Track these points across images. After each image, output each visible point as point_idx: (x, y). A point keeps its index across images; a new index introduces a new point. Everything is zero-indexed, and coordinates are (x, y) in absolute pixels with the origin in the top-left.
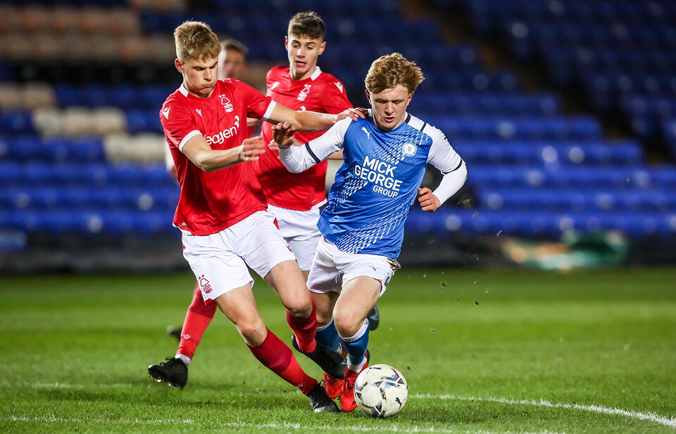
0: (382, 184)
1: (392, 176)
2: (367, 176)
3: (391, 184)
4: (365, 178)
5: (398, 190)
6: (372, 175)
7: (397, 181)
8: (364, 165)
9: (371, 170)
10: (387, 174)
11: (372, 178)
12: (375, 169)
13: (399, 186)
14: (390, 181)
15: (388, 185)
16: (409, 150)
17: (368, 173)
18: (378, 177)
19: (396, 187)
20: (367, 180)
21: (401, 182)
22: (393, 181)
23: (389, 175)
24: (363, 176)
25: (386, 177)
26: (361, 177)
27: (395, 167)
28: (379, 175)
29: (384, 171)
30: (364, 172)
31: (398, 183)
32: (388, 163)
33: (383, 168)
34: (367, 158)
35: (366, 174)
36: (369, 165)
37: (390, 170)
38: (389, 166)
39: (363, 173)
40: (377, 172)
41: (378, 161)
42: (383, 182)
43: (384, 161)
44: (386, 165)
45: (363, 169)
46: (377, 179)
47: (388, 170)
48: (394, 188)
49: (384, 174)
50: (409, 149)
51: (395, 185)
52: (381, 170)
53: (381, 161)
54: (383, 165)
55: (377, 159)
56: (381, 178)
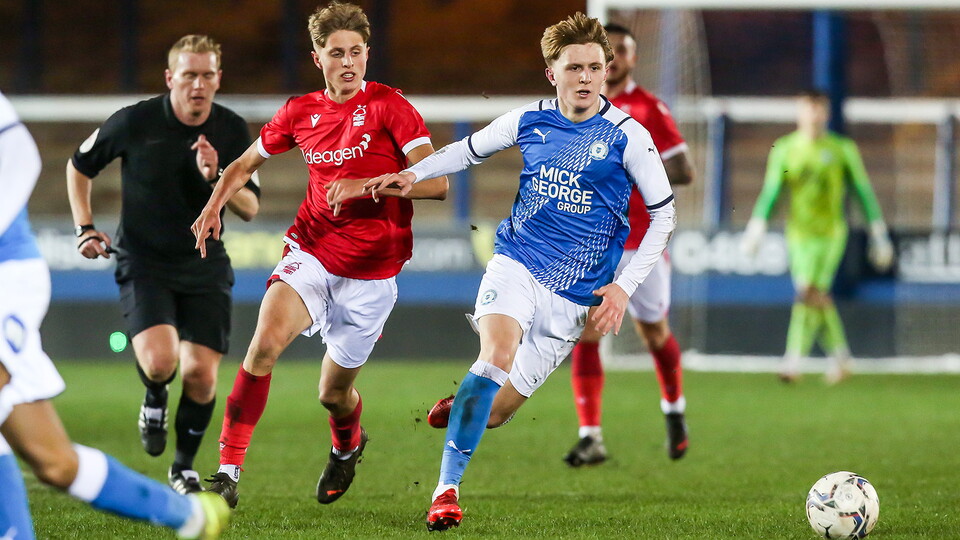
0: (567, 200)
1: (578, 186)
2: (547, 191)
3: (579, 197)
4: (546, 194)
5: (590, 203)
6: (553, 189)
7: (585, 192)
8: (541, 177)
9: (550, 183)
10: (571, 185)
11: (553, 193)
12: (555, 181)
13: (590, 198)
15: (575, 198)
16: (599, 151)
17: (547, 186)
18: (561, 190)
19: (586, 200)
20: (548, 196)
21: (592, 192)
22: (580, 193)
23: (574, 186)
24: (543, 190)
25: (571, 188)
26: (540, 192)
27: (579, 176)
28: (562, 188)
29: (567, 182)
30: (543, 185)
31: (587, 195)
32: (570, 172)
33: (565, 178)
34: (543, 167)
35: (545, 188)
36: (546, 175)
37: (573, 179)
38: (572, 174)
39: (541, 187)
41: (557, 170)
42: (569, 196)
43: (565, 169)
44: (568, 174)
45: (541, 182)
46: (560, 193)
47: (571, 179)
48: (584, 202)
49: (567, 185)
51: (584, 197)
52: (563, 180)
53: (560, 169)
54: (564, 174)
55: (555, 167)
56: (565, 191)
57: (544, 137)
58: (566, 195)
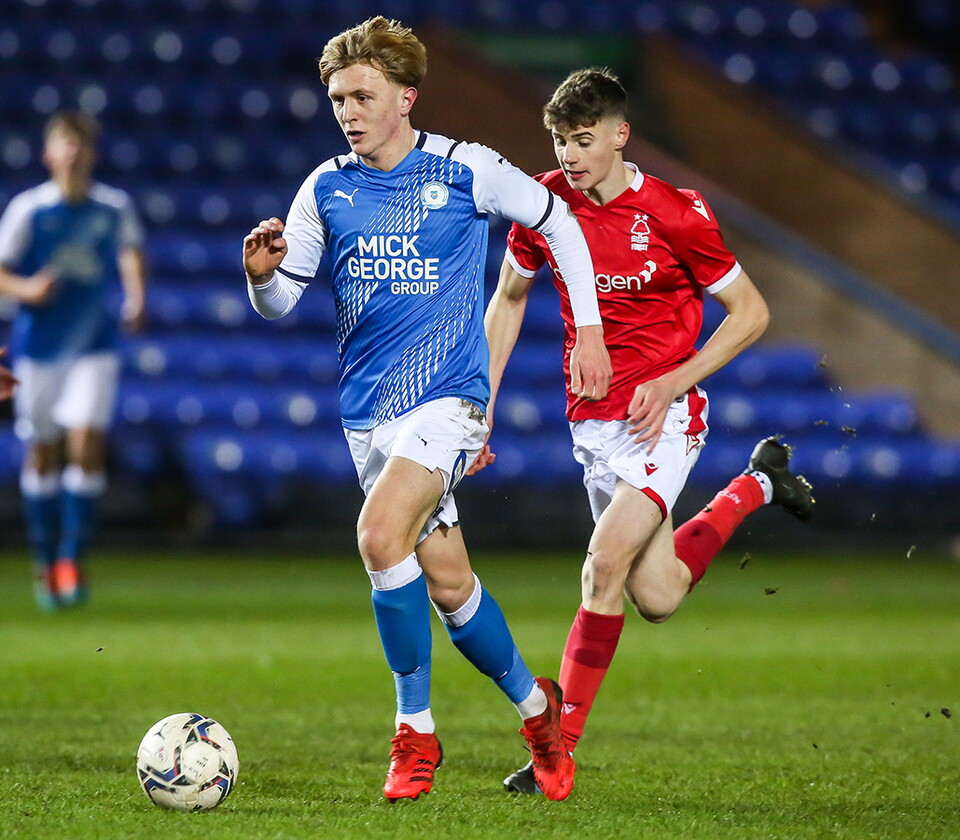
0: (403, 277)
1: (416, 254)
2: (372, 273)
3: (420, 270)
4: (372, 277)
5: (437, 277)
6: (382, 267)
7: (428, 261)
8: (362, 254)
9: (375, 259)
10: (405, 254)
11: (382, 272)
12: (382, 254)
13: (435, 269)
14: (415, 265)
15: (415, 273)
16: (436, 195)
17: (372, 265)
18: (393, 265)
19: (431, 273)
20: (376, 279)
21: (437, 260)
22: (420, 263)
23: (410, 255)
24: (366, 273)
25: (407, 260)
26: (364, 277)
27: (415, 238)
28: (394, 261)
29: (399, 252)
30: (366, 265)
31: (431, 265)
32: (400, 235)
33: (396, 246)
34: (360, 239)
35: (370, 269)
36: (368, 250)
37: (408, 245)
38: (405, 238)
39: (364, 269)
40: (388, 258)
41: (382, 238)
42: (405, 271)
43: (394, 234)
44: (399, 240)
45: (363, 261)
46: (393, 269)
47: (406, 247)
48: (428, 277)
49: (400, 256)
50: (434, 195)
51: (428, 269)
52: (394, 251)
53: (387, 236)
54: (393, 242)
55: (378, 235)
56: (398, 265)
57: (350, 198)
58: (400, 270)
